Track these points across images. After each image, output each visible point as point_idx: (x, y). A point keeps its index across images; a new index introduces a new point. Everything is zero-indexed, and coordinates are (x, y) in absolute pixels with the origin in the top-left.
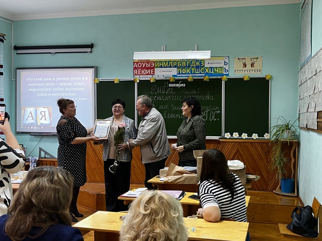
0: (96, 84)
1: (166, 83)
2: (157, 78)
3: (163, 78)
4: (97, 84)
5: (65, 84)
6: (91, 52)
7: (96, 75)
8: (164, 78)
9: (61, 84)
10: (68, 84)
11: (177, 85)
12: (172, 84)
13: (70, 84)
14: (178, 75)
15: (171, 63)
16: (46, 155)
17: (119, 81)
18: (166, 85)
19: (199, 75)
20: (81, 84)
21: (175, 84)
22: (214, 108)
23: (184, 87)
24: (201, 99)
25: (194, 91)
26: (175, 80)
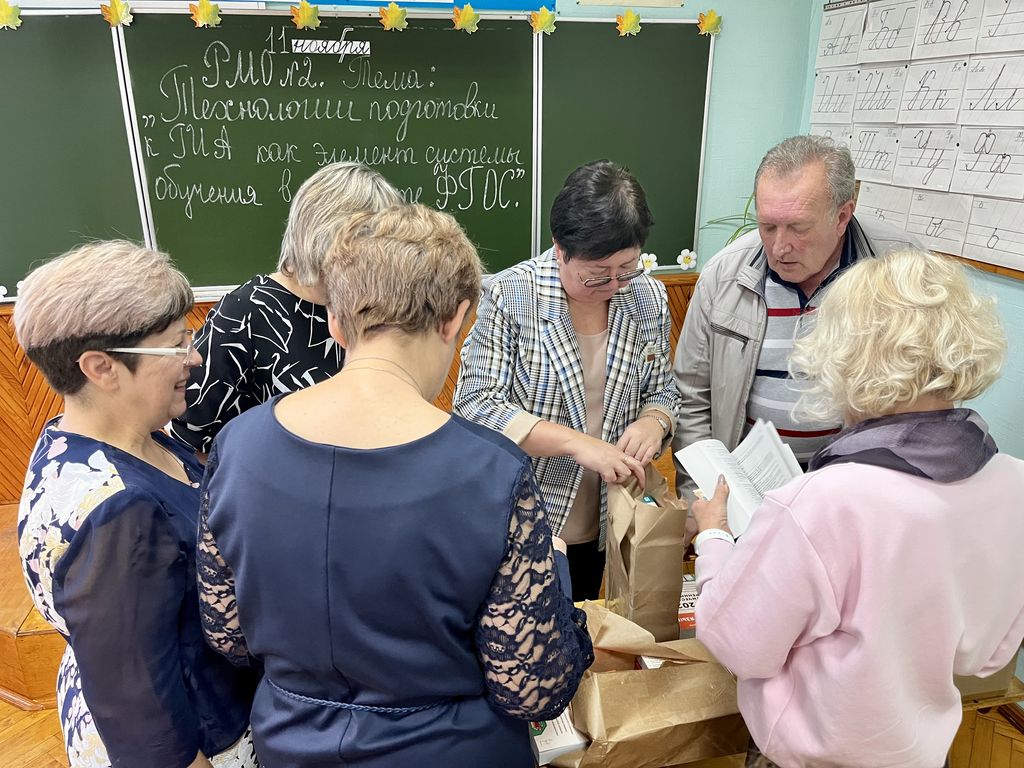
1: (277, 33)
2: (227, 7)
3: (254, 6)
18: (278, 46)
19: (428, 1)
22: (500, 155)
23: (364, 57)
24: (446, 114)
25: (413, 80)
26: (319, 18)
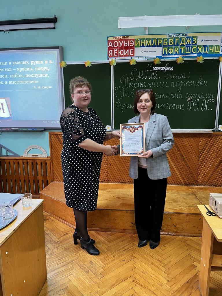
0: (62, 68)
1: (150, 66)
2: (138, 61)
3: (144, 60)
4: (64, 68)
5: (24, 69)
6: (54, 28)
7: (62, 57)
8: (146, 60)
9: (19, 69)
10: (28, 69)
11: (163, 69)
12: (157, 68)
13: (31, 69)
14: (163, 57)
15: (155, 41)
16: (8, 153)
17: (91, 64)
18: (149, 69)
19: (189, 56)
20: (44, 69)
21: (160, 67)
22: (207, 95)
23: (171, 71)
24: (192, 85)
25: (184, 76)
26: (161, 62)
